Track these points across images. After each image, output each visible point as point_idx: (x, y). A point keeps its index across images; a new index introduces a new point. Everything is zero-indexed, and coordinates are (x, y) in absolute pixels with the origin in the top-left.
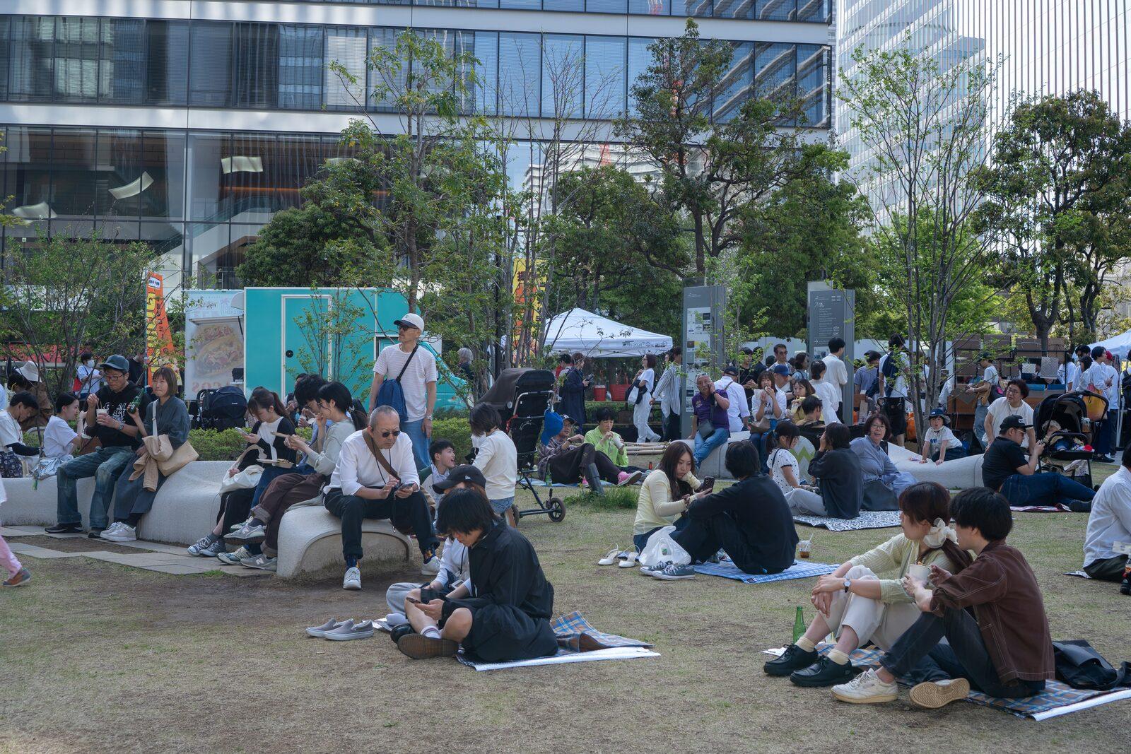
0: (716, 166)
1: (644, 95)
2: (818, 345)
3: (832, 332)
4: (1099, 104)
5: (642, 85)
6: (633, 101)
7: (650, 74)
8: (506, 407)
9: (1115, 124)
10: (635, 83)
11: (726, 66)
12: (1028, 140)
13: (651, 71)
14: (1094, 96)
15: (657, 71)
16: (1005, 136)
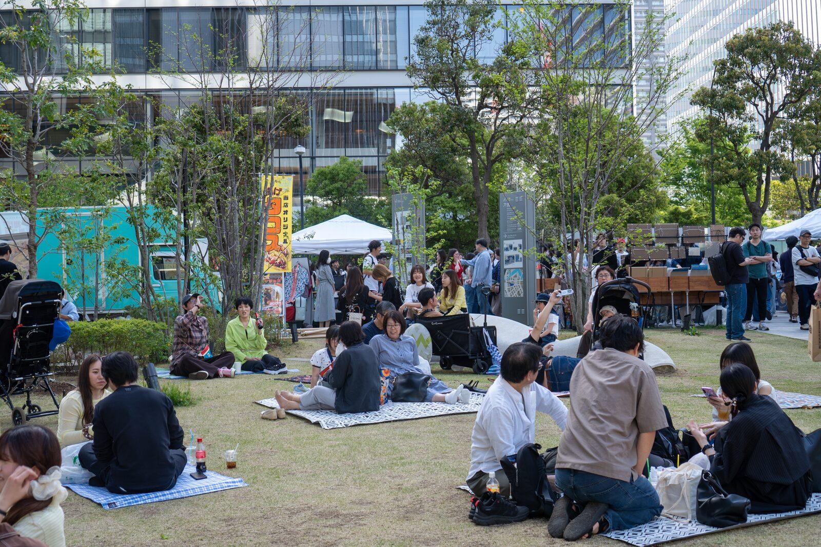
1: (422, 42)
2: (507, 239)
3: (517, 228)
4: (794, 32)
5: (422, 35)
7: (428, 26)
8: (12, 317)
9: (808, 49)
10: (418, 34)
11: (492, 17)
12: (740, 65)
13: (429, 24)
14: (790, 25)
15: (434, 23)
16: (723, 63)
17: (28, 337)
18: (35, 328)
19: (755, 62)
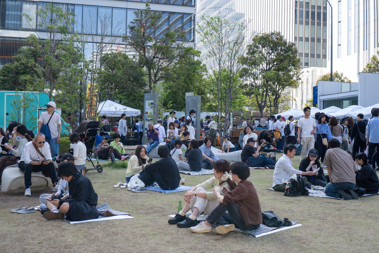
0: (156, 53)
1: (132, 28)
4: (280, 36)
5: (131, 25)
6: (128, 30)
7: (134, 21)
8: (83, 133)
9: (285, 43)
10: (129, 24)
11: (160, 20)
12: (258, 47)
13: (134, 20)
14: (279, 33)
15: (137, 20)
16: (251, 46)
17: (88, 141)
18: (91, 138)
19: (263, 47)
